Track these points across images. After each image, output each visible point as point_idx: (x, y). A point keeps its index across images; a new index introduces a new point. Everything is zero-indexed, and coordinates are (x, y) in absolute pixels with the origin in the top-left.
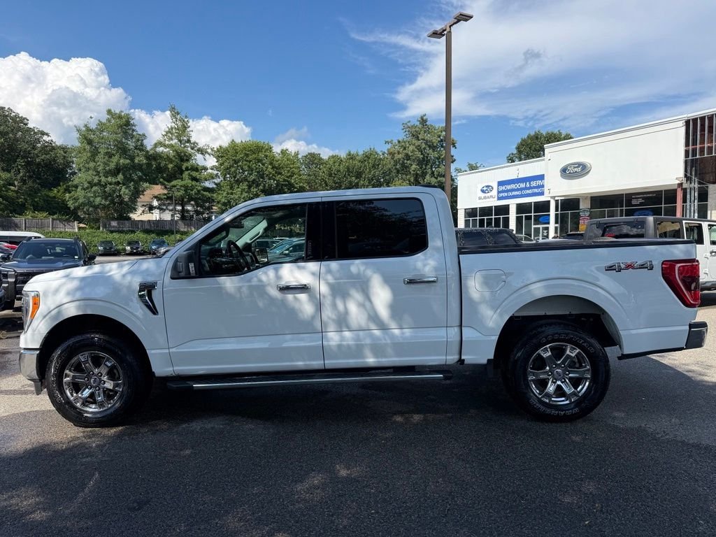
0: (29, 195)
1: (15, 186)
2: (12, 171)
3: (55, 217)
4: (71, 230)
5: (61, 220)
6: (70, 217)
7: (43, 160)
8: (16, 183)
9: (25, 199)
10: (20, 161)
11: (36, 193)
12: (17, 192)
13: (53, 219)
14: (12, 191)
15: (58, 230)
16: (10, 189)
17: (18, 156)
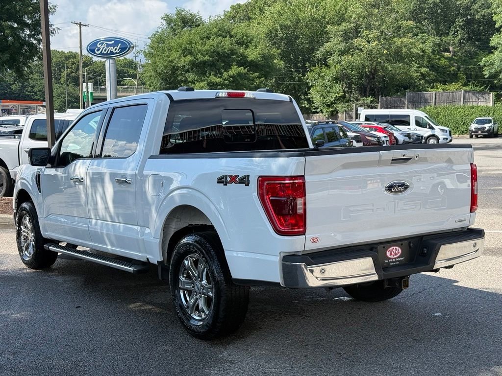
0: (464, 62)
1: (450, 52)
2: (451, 34)
3: (468, 88)
4: (485, 104)
5: (474, 92)
6: (486, 88)
7: (484, 16)
8: (451, 49)
9: (459, 68)
10: (460, 21)
11: (472, 58)
12: (450, 59)
13: (466, 92)
14: (446, 58)
15: (470, 105)
16: (443, 56)
17: (457, 15)
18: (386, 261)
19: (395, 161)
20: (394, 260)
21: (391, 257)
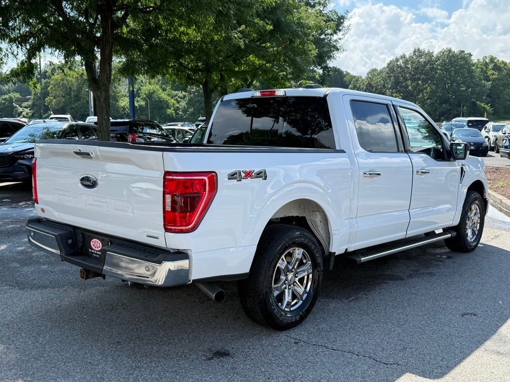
18: (90, 250)
19: (79, 153)
20: (96, 252)
21: (94, 248)
